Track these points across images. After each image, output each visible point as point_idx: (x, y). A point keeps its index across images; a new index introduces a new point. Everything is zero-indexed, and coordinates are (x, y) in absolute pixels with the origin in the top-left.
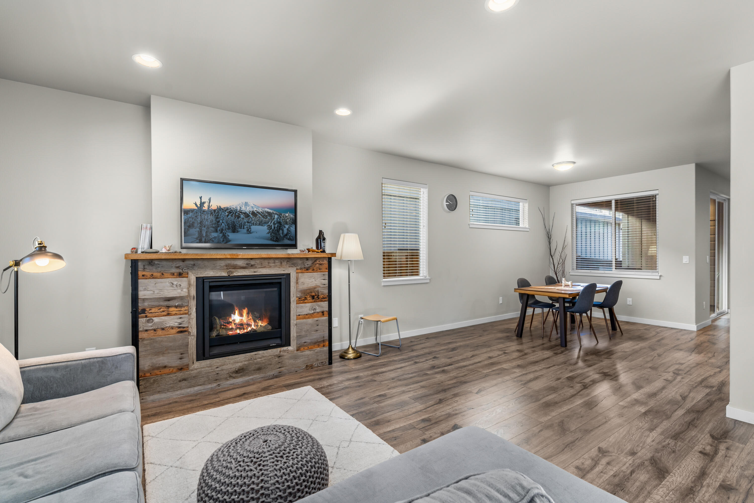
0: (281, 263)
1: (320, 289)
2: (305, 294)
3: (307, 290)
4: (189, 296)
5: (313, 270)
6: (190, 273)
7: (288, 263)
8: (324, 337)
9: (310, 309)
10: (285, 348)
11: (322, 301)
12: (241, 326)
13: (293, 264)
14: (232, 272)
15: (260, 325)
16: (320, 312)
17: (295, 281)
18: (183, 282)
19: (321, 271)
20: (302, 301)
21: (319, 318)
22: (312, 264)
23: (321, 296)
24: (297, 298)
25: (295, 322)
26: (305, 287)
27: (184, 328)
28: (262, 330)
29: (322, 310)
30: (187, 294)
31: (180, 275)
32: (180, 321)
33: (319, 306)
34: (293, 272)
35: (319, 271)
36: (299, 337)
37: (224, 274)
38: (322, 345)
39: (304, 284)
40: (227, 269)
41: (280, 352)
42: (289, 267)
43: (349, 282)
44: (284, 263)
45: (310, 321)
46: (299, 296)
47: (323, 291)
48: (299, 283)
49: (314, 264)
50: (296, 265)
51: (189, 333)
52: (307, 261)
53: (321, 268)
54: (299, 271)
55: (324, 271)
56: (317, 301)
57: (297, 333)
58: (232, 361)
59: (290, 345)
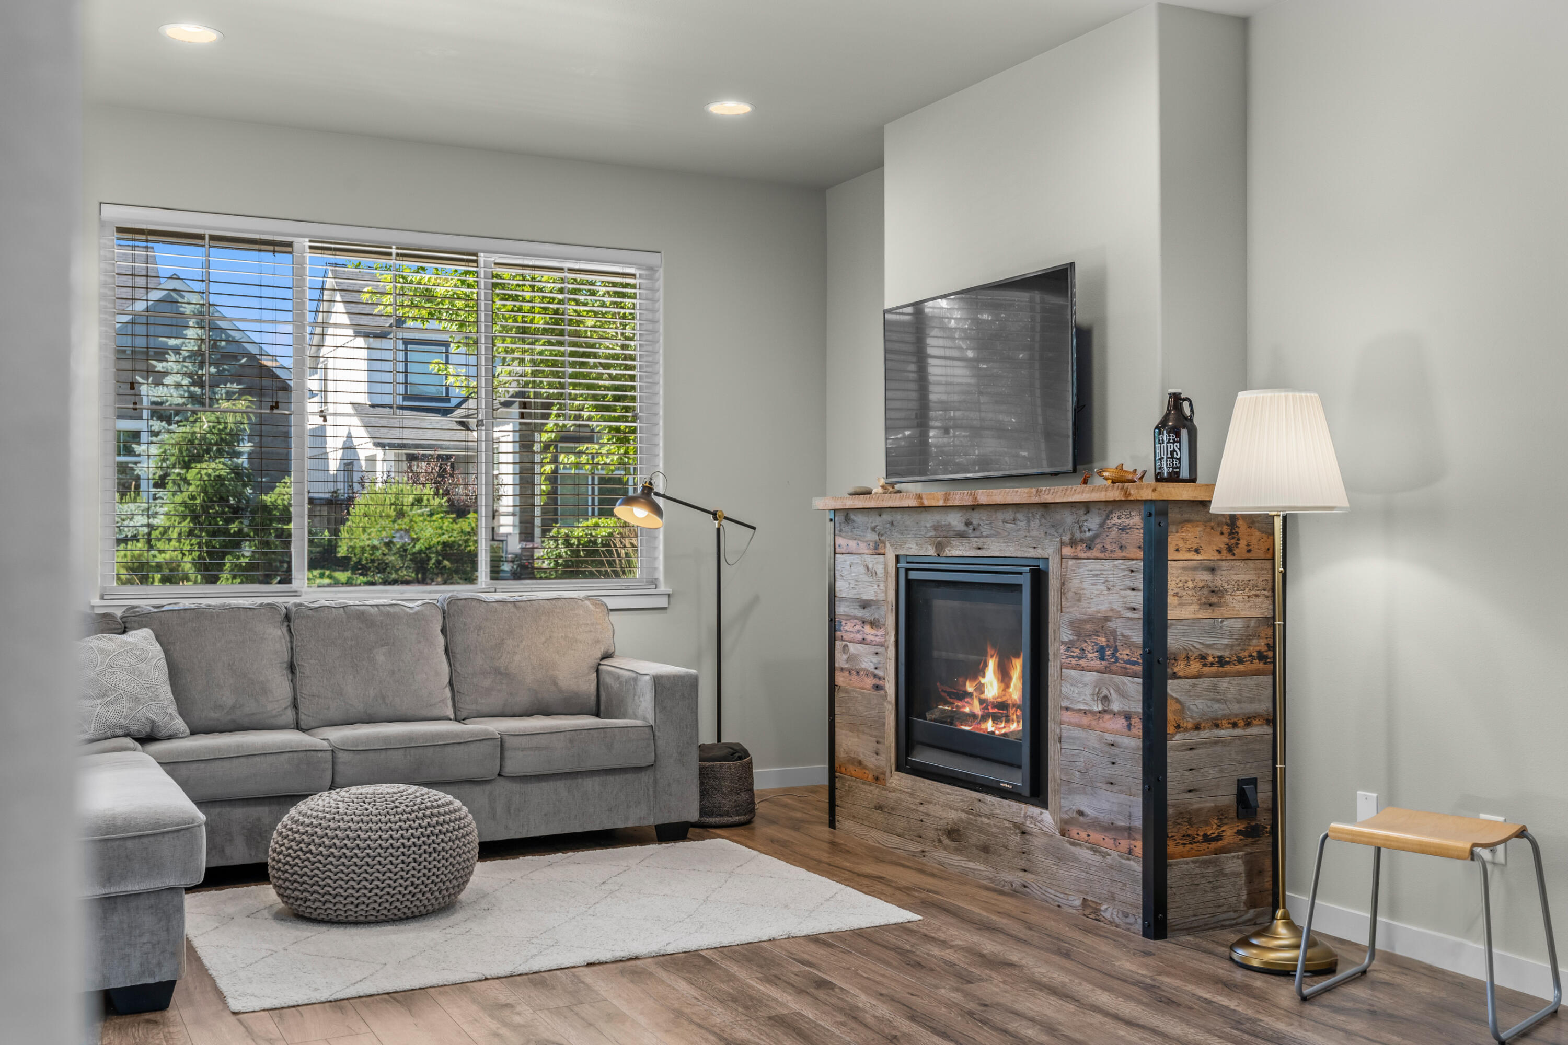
0: (1028, 521)
1: (1120, 627)
2: (1081, 634)
4: (885, 600)
5: (1102, 549)
7: (1043, 521)
9: (1094, 694)
10: (1034, 811)
11: (1125, 672)
13: (1052, 525)
16: (1119, 713)
17: (1060, 586)
18: (879, 564)
19: (1125, 554)
20: (1073, 661)
21: (1118, 738)
23: (1123, 654)
24: (1063, 648)
25: (1058, 732)
26: (1082, 610)
29: (1126, 706)
30: (883, 597)
33: (1119, 690)
34: (1052, 552)
37: (932, 551)
38: (1123, 843)
39: (1079, 600)
41: (1026, 817)
42: (1047, 534)
44: (1035, 524)
45: (1092, 737)
46: (1065, 639)
47: (1128, 632)
48: (1069, 596)
49: (1106, 526)
50: (1060, 531)
51: (886, 692)
52: (1087, 517)
53: (1124, 543)
54: (1068, 550)
55: (1132, 556)
56: (1114, 667)
58: (942, 799)
59: (1044, 805)
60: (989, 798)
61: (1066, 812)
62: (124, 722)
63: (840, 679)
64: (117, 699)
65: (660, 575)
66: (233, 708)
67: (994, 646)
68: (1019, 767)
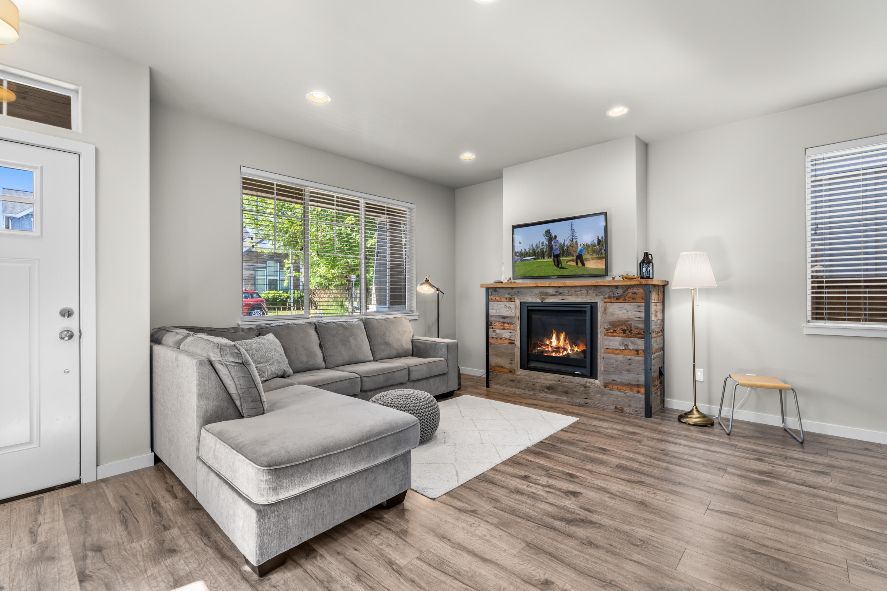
0: (588, 291)
1: (633, 323)
2: (614, 326)
3: (616, 322)
4: (515, 316)
5: (625, 299)
6: (516, 299)
7: (595, 291)
8: (638, 381)
9: (620, 344)
10: (592, 380)
11: (636, 337)
12: (557, 349)
13: (600, 293)
14: (544, 299)
15: (576, 350)
16: (633, 350)
17: (603, 311)
18: (512, 305)
19: (635, 301)
20: (610, 334)
21: (632, 357)
22: (622, 292)
23: (635, 331)
24: (605, 330)
25: (603, 355)
26: (614, 318)
27: (512, 340)
28: (576, 357)
29: (636, 347)
31: (510, 300)
32: (510, 334)
33: (632, 343)
34: (599, 301)
35: (632, 301)
36: (607, 372)
37: (538, 300)
38: (636, 389)
39: (613, 315)
40: (541, 296)
41: (586, 382)
42: (596, 295)
44: (591, 292)
45: (620, 357)
46: (606, 327)
47: (637, 325)
48: (608, 314)
49: (626, 293)
50: (603, 294)
51: (516, 345)
52: (617, 290)
53: (635, 297)
54: (607, 300)
55: (639, 301)
56: (630, 336)
57: (604, 367)
58: (544, 377)
59: (596, 378)
60: (568, 377)
61: (607, 380)
62: (277, 372)
63: (491, 341)
64: (273, 363)
65: (414, 308)
66: (307, 362)
67: (555, 330)
68: (585, 367)
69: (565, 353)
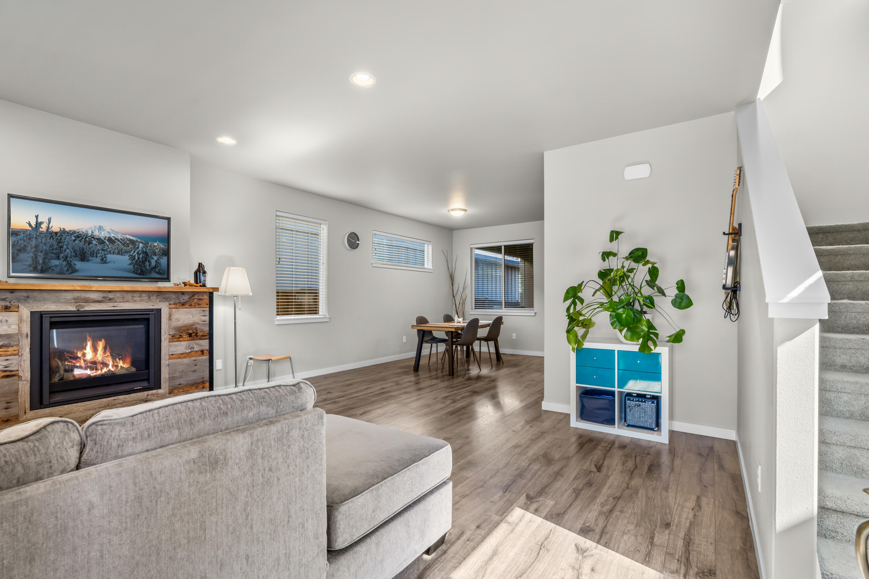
0: (149, 297)
1: (198, 327)
2: (180, 331)
3: (182, 327)
4: (20, 333)
5: (191, 305)
6: (22, 307)
7: (159, 297)
8: (203, 378)
9: (186, 348)
10: (154, 392)
11: (201, 339)
12: (94, 365)
13: (164, 299)
14: (83, 307)
15: (121, 366)
16: (198, 351)
17: (168, 317)
18: (12, 317)
19: (200, 306)
20: (176, 340)
21: (198, 358)
22: (190, 298)
23: (201, 334)
24: (170, 336)
25: (167, 363)
26: (180, 323)
27: (12, 371)
28: (123, 372)
29: (201, 348)
30: (17, 332)
31: (7, 309)
32: (6, 363)
33: (197, 344)
34: (165, 308)
35: (198, 306)
36: (171, 379)
37: (72, 308)
38: (201, 386)
39: (179, 321)
40: (76, 302)
41: (148, 395)
42: (160, 301)
43: (235, 319)
44: (153, 298)
45: (186, 361)
46: (172, 333)
47: (203, 328)
48: (173, 320)
49: (192, 299)
50: (168, 300)
51: (20, 376)
52: (183, 296)
53: (200, 303)
54: (173, 306)
55: (203, 307)
56: (196, 338)
57: (169, 374)
58: (82, 409)
59: (159, 388)
60: (121, 397)
61: (172, 386)
69: (105, 370)
